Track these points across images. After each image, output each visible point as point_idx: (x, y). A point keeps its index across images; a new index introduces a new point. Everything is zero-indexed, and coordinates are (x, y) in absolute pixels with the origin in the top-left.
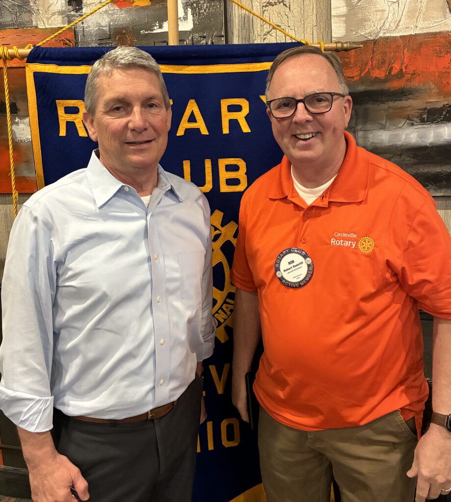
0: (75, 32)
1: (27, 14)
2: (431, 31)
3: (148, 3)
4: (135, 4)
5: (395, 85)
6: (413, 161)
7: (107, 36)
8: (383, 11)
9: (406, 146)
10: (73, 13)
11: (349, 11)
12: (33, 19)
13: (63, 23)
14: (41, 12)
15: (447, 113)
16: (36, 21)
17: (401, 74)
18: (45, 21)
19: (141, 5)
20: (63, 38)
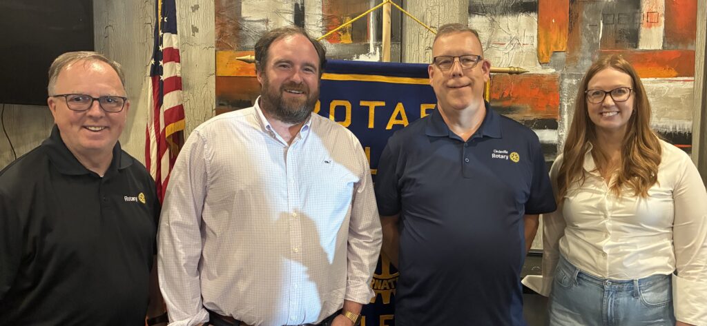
3: (351, 42)
4: (341, 42)
8: (499, 58)
19: (345, 43)
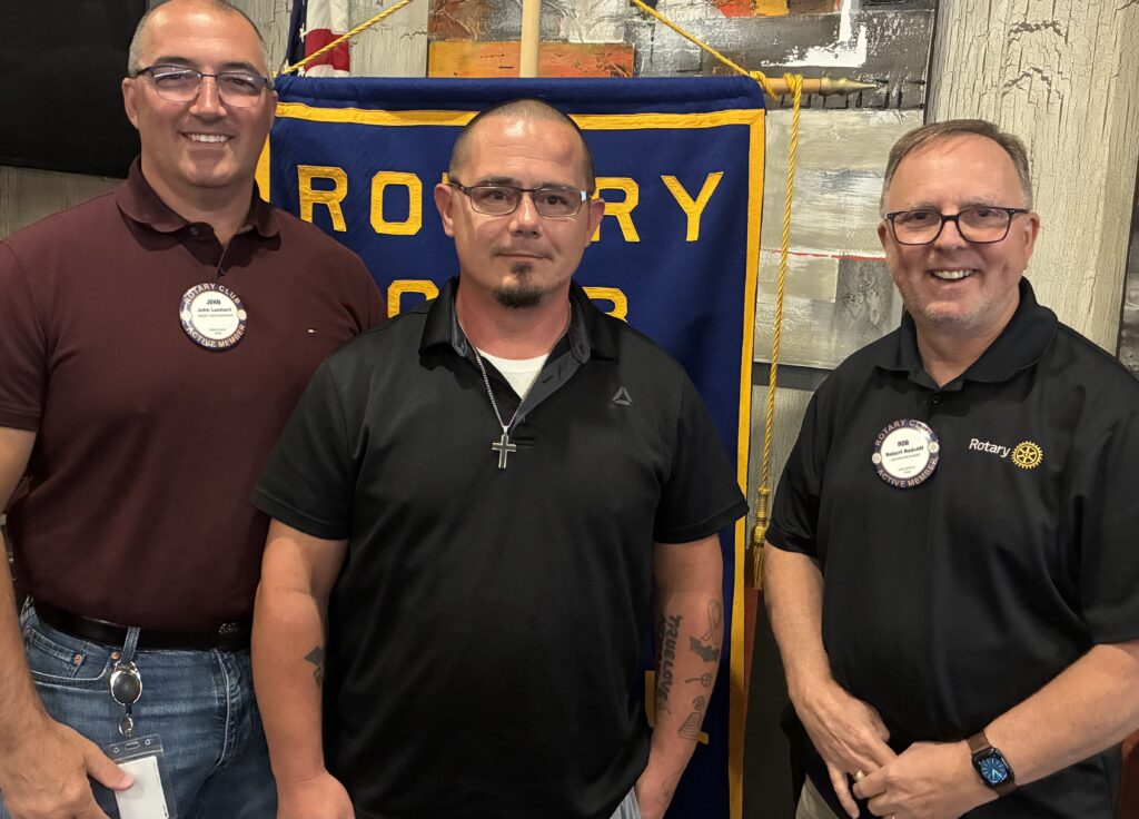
0: (636, 53)
1: (552, 17)
3: (783, 11)
4: (757, 11)
7: (695, 66)
10: (636, 20)
12: (562, 27)
13: (616, 37)
14: (578, 15)
16: (567, 30)
18: (584, 32)
19: (769, 14)
20: (612, 63)
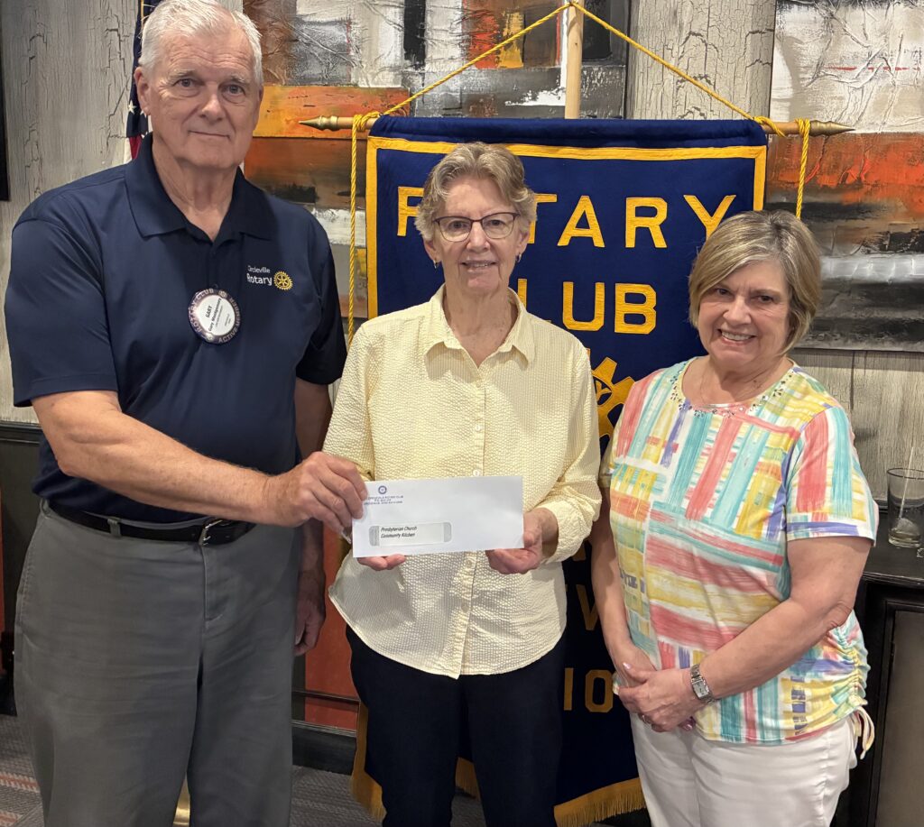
1: (345, 67)
2: (904, 131)
3: (519, 64)
4: (500, 64)
5: (851, 198)
6: (865, 301)
7: (457, 105)
8: (841, 98)
9: (857, 280)
10: (410, 70)
11: (796, 94)
12: (352, 75)
13: (395, 83)
14: (365, 66)
15: (916, 241)
16: (357, 77)
17: (859, 184)
18: (370, 79)
19: (509, 67)
